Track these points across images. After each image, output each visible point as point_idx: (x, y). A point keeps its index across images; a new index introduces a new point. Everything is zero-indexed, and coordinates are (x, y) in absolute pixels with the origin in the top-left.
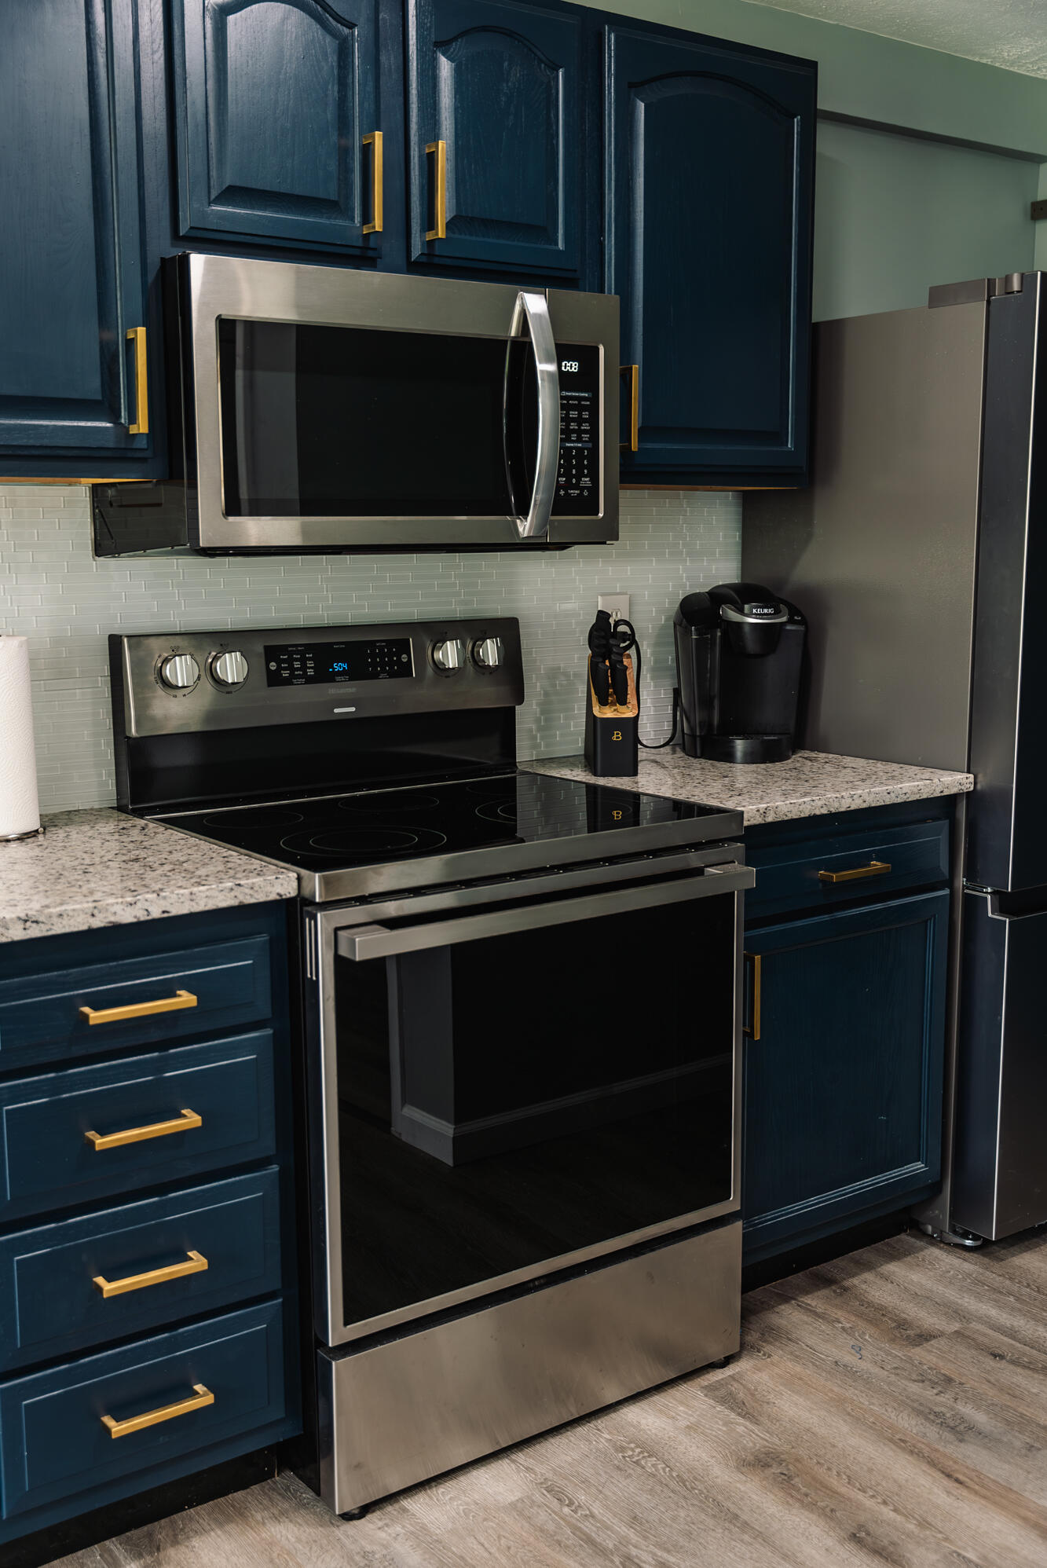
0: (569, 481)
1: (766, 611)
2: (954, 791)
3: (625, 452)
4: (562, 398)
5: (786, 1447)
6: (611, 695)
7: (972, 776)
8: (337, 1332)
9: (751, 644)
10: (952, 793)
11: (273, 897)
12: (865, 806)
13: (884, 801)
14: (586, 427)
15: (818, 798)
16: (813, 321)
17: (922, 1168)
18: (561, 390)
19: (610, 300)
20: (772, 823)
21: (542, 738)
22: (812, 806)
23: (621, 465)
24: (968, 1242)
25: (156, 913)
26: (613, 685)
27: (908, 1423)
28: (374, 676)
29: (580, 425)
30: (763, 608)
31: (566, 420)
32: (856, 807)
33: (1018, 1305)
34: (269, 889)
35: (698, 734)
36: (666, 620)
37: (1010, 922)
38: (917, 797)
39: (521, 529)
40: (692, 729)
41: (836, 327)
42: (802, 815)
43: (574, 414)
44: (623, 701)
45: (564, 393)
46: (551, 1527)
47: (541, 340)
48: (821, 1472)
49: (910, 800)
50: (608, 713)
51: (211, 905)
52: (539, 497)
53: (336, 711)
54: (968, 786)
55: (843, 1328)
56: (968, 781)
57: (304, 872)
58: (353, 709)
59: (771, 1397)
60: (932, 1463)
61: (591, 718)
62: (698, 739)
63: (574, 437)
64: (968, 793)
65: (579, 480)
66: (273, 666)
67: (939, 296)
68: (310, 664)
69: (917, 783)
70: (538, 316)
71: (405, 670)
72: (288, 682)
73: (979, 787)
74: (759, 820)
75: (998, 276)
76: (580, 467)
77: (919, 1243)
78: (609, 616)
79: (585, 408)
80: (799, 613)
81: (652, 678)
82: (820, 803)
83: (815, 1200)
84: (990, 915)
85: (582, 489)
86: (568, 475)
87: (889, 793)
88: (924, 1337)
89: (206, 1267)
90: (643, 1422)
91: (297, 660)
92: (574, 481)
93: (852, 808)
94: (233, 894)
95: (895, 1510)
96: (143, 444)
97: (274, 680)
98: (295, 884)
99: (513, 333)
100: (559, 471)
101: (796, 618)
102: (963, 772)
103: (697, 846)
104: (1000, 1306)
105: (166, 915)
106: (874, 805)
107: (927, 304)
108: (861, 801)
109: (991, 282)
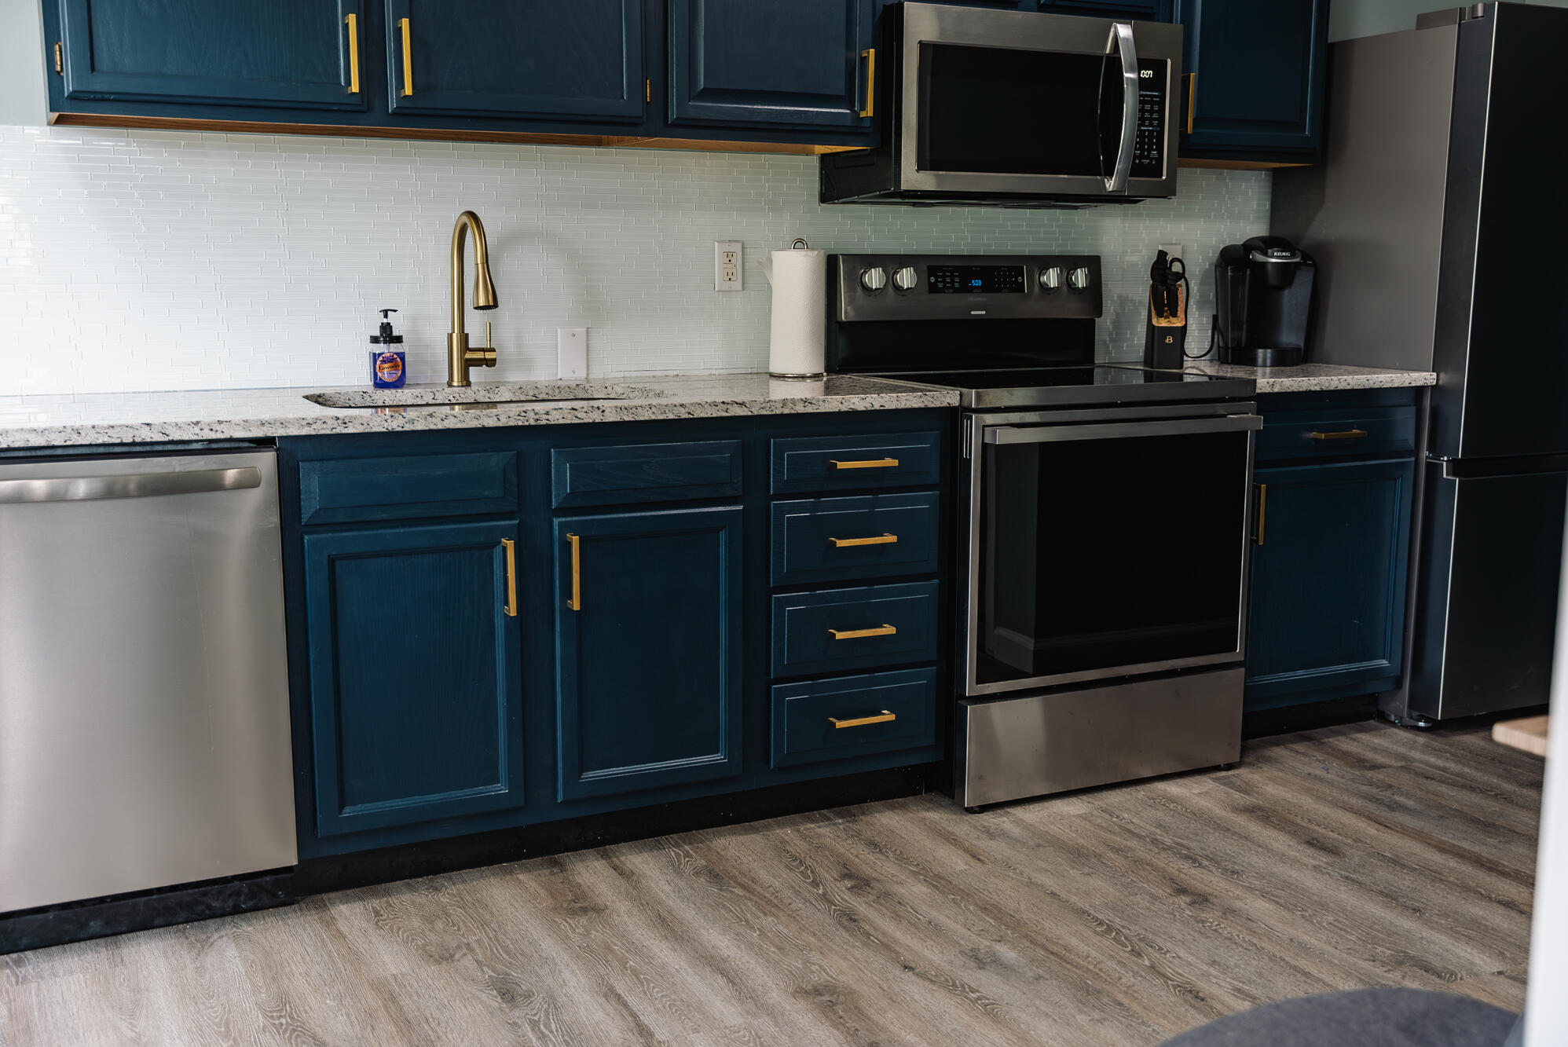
0: (1142, 153)
1: (1284, 254)
2: (1420, 383)
3: (1183, 135)
4: (1140, 96)
5: (1267, 805)
6: (1166, 311)
7: (1435, 374)
8: (971, 688)
9: (1273, 280)
10: (1419, 385)
11: (945, 404)
12: (1349, 387)
13: (1364, 386)
14: (1155, 116)
15: (1313, 378)
16: (1330, 40)
17: (1386, 664)
18: (1140, 90)
19: (1177, 27)
20: (1277, 393)
21: (1113, 347)
22: (1308, 384)
23: (1180, 144)
24: (1422, 724)
25: (877, 407)
26: (1168, 305)
27: (1355, 801)
28: (999, 290)
29: (1151, 114)
30: (1282, 251)
31: (1142, 111)
32: (1342, 388)
33: (1452, 758)
34: (943, 399)
35: (1230, 346)
36: (1210, 265)
37: (1459, 481)
38: (1390, 385)
39: (1107, 186)
40: (1226, 343)
41: (1347, 45)
42: (1301, 390)
43: (1148, 107)
44: (1175, 315)
45: (1142, 93)
46: (1104, 825)
47: (1126, 55)
48: (1291, 817)
49: (1385, 387)
50: (1163, 323)
51: (908, 406)
52: (1120, 167)
53: (972, 313)
54: (1432, 381)
55: (1317, 760)
56: (1433, 378)
57: (964, 390)
58: (984, 313)
59: (1260, 785)
60: (1370, 819)
61: (1151, 328)
62: (1230, 350)
63: (1147, 123)
64: (1432, 386)
65: (1149, 153)
66: (933, 280)
67: (1424, 21)
68: (957, 280)
70: (1126, 40)
71: (1020, 288)
72: (941, 291)
73: (1441, 382)
74: (1268, 390)
75: (1467, 6)
76: (1150, 144)
77: (1383, 726)
78: (1166, 254)
79: (1156, 103)
80: (1311, 258)
81: (1198, 309)
82: (1314, 382)
84: (1445, 476)
85: (1151, 159)
86: (1142, 149)
87: (1369, 380)
88: (1376, 767)
89: (895, 632)
90: (1168, 789)
91: (948, 276)
92: (1146, 153)
93: (1339, 388)
94: (921, 399)
95: (1339, 834)
96: (867, 124)
97: (933, 289)
98: (958, 398)
99: (1108, 52)
100: (1136, 146)
101: (1308, 261)
102: (1429, 372)
103: (1222, 400)
104: (1437, 756)
105: (882, 408)
106: (1356, 388)
107: (1415, 28)
108: (1346, 384)
109: (1462, 10)
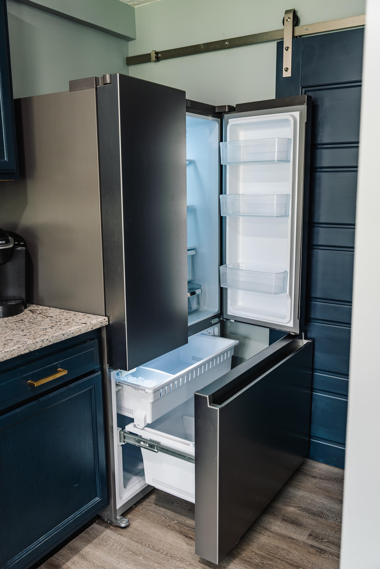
1: (1, 242)
7: (107, 318)
10: (97, 328)
12: (50, 344)
13: (61, 339)
15: (22, 345)
16: (15, 97)
17: (99, 500)
22: (19, 350)
24: (123, 525)
32: (46, 346)
38: (79, 333)
42: (13, 356)
49: (75, 336)
54: (105, 323)
56: (105, 320)
64: (106, 326)
67: (74, 85)
69: (78, 327)
73: (111, 322)
75: (100, 76)
77: (101, 528)
80: (23, 240)
82: (24, 348)
83: (43, 538)
87: (63, 335)
101: (21, 243)
102: (103, 316)
106: (55, 342)
107: (68, 90)
108: (48, 341)
109: (97, 79)
